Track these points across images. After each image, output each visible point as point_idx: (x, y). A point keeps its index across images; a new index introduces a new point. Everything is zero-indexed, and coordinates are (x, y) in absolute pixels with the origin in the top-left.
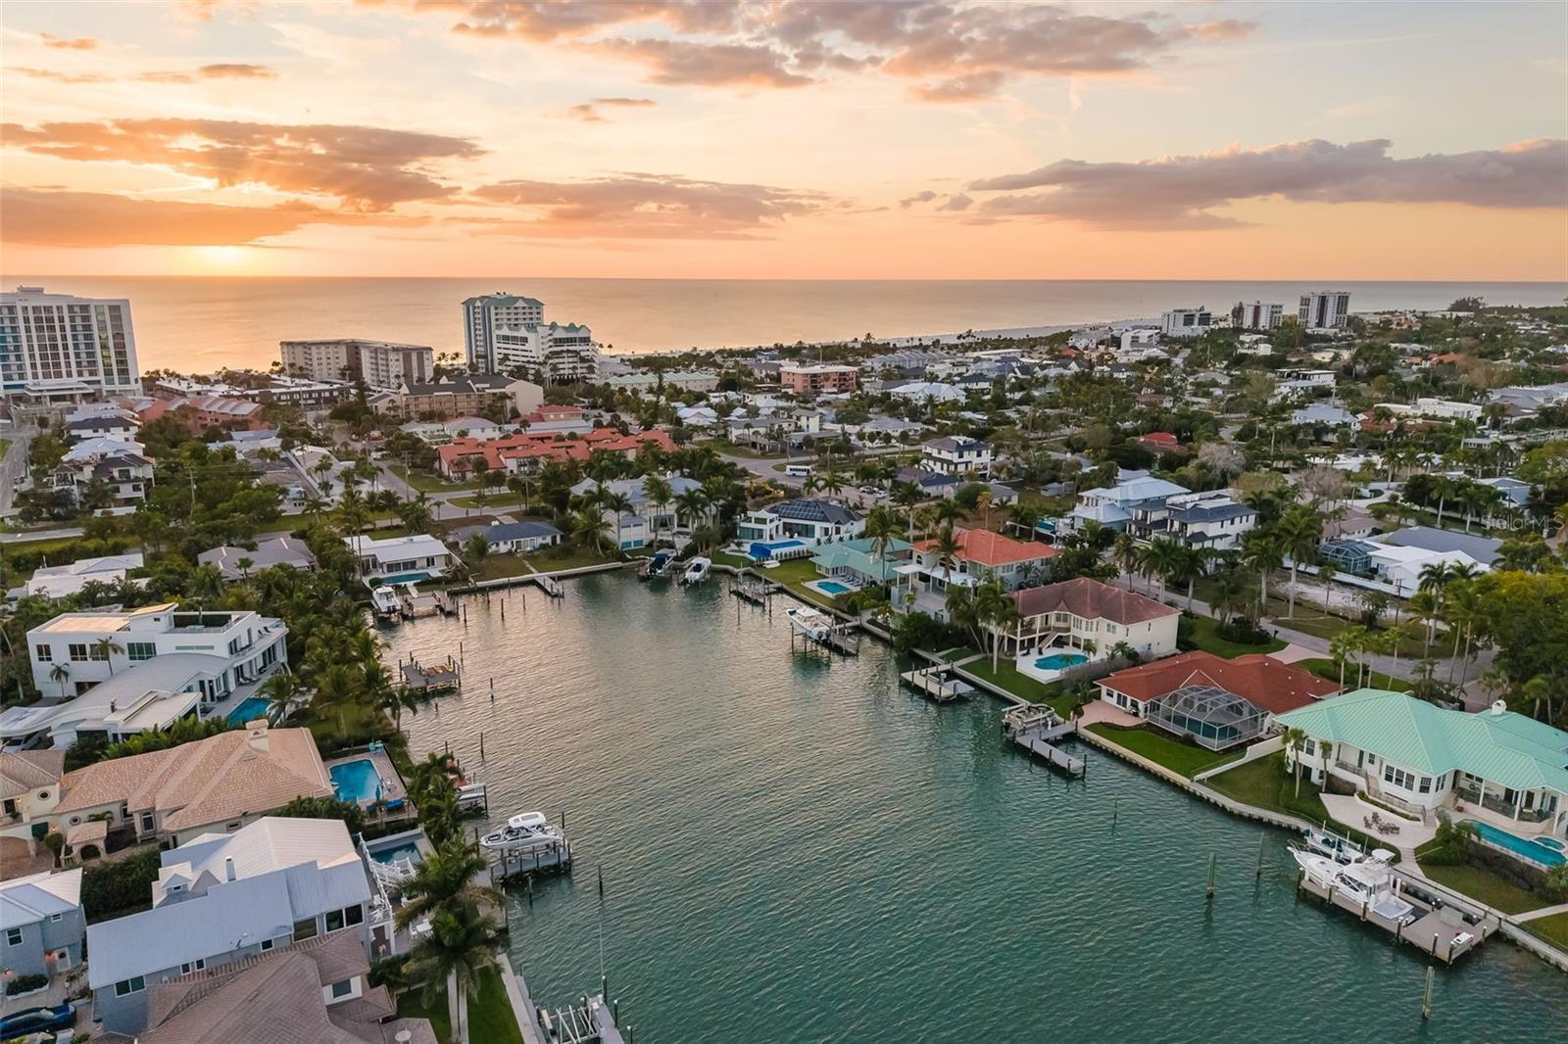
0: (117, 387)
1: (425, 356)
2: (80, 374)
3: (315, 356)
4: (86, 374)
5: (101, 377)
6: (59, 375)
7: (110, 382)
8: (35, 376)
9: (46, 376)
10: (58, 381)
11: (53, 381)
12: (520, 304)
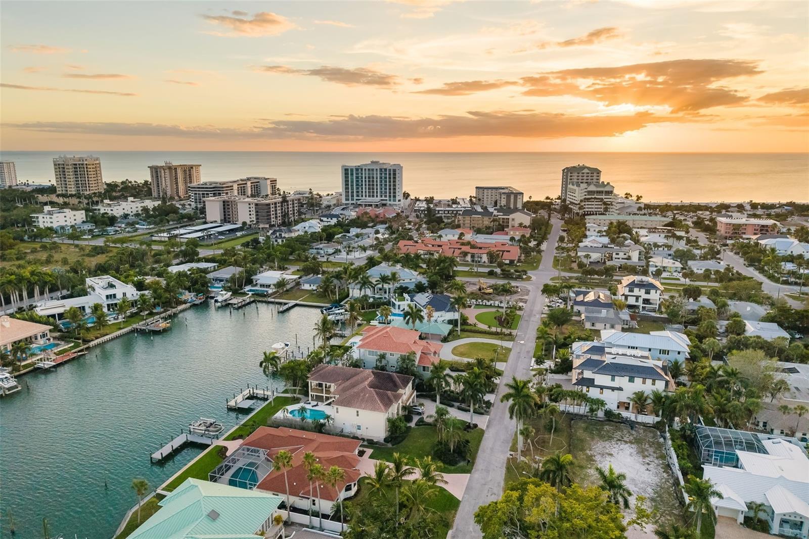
0: (392, 202)
1: (519, 197)
2: (381, 196)
3: (485, 194)
4: (383, 196)
5: (388, 198)
6: (373, 196)
7: (390, 200)
8: (366, 196)
9: (369, 196)
10: (373, 198)
11: (371, 198)
12: (586, 171)
